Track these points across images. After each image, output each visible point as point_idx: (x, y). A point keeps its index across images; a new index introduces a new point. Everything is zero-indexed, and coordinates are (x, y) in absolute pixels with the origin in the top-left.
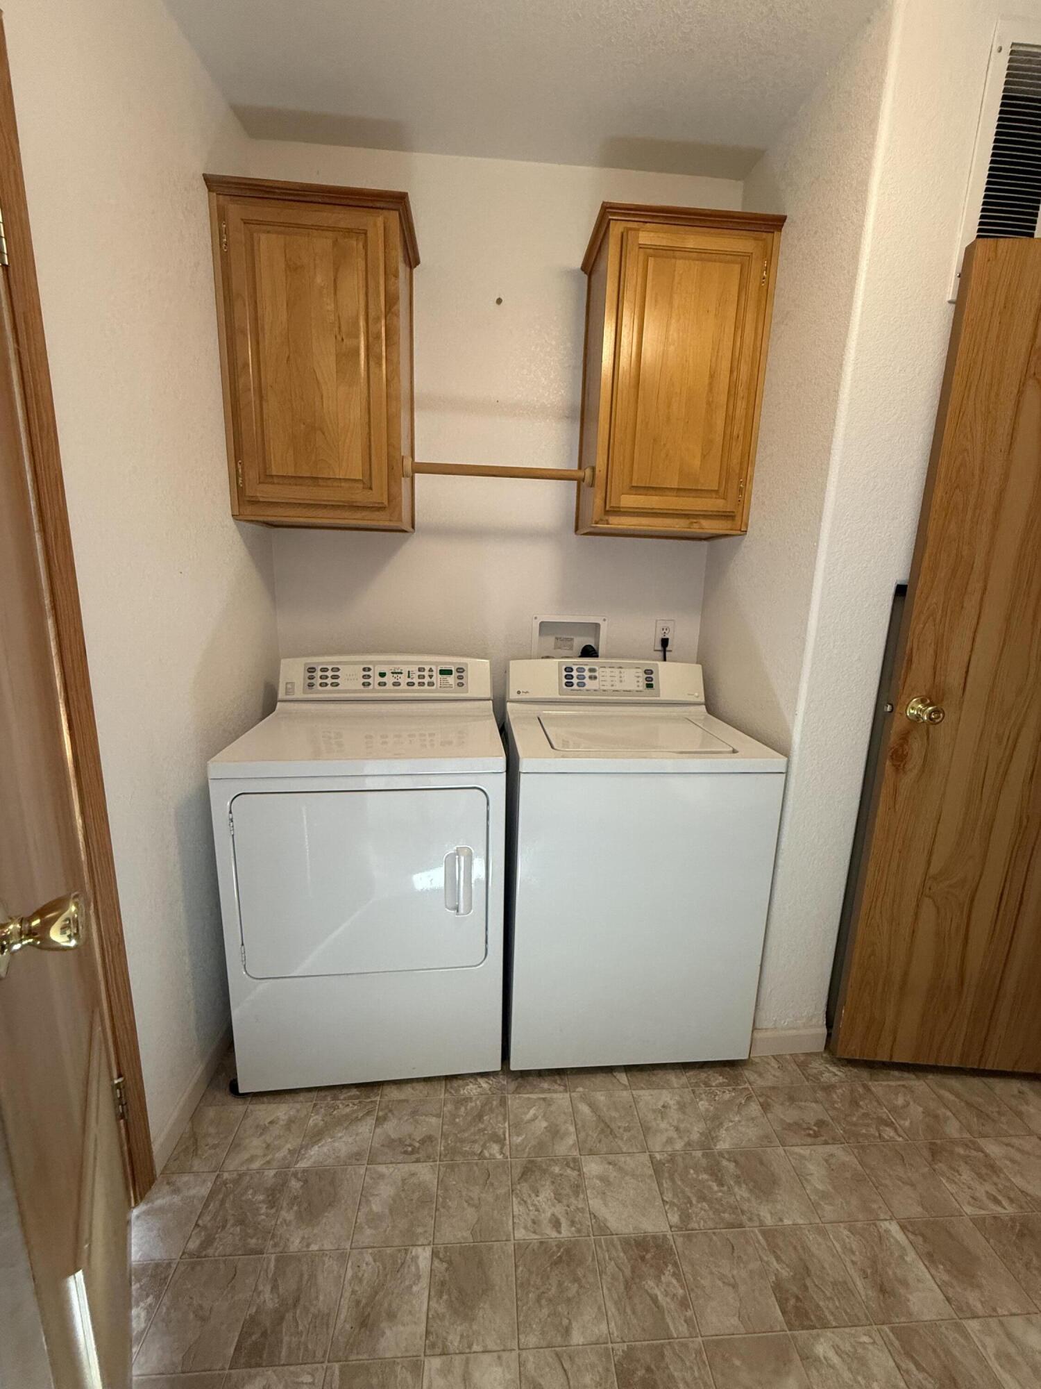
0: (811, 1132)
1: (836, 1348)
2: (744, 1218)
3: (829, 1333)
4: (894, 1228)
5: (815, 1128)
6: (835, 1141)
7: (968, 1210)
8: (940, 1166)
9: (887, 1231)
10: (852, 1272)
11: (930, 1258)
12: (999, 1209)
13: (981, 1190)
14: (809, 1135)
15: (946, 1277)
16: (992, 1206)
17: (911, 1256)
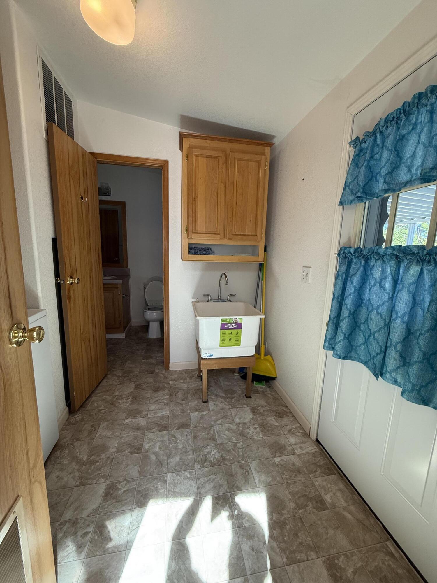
0: (94, 430)
1: (148, 443)
2: (111, 457)
3: (144, 444)
4: (127, 421)
5: (93, 428)
6: (99, 425)
7: (128, 405)
8: (116, 405)
9: (127, 422)
10: (133, 434)
11: (135, 417)
12: (130, 399)
13: (124, 400)
14: (94, 431)
15: (139, 416)
16: (129, 400)
17: (133, 420)
